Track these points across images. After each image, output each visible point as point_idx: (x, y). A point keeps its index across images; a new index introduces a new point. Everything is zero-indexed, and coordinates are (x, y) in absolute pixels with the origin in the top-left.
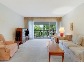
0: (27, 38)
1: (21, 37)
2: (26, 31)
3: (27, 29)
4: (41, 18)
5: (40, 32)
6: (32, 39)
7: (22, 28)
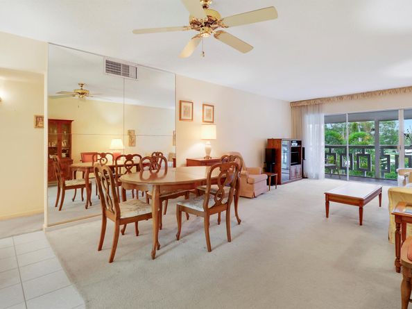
0: (296, 173)
1: (276, 164)
2: (293, 149)
3: (299, 143)
4: (351, 96)
5: (363, 155)
6: (317, 178)
7: (279, 141)
